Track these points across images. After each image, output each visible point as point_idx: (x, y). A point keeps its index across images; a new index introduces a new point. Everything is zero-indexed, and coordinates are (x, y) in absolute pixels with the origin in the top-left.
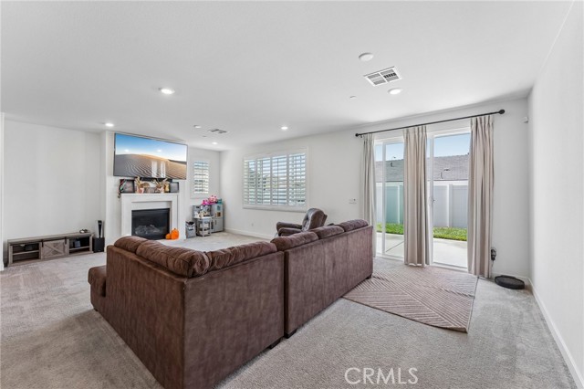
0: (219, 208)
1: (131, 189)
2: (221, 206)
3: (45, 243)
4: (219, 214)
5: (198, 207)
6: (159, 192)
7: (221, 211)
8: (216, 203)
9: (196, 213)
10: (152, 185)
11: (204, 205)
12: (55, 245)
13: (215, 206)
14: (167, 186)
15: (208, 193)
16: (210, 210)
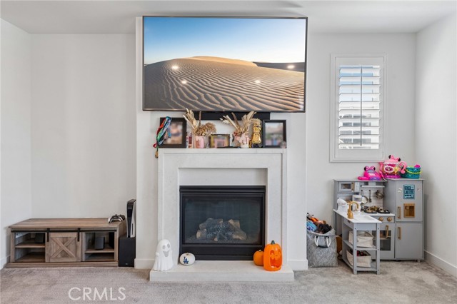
0: (409, 192)
1: (178, 139)
2: (417, 186)
3: (52, 235)
4: (410, 211)
5: (348, 185)
6: (238, 147)
7: (417, 202)
8: (402, 175)
9: (341, 200)
10: (223, 127)
11: (365, 178)
12: (65, 241)
13: (397, 187)
14: (258, 130)
15: (375, 149)
16: (382, 195)
